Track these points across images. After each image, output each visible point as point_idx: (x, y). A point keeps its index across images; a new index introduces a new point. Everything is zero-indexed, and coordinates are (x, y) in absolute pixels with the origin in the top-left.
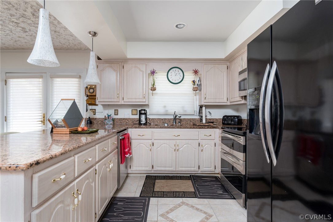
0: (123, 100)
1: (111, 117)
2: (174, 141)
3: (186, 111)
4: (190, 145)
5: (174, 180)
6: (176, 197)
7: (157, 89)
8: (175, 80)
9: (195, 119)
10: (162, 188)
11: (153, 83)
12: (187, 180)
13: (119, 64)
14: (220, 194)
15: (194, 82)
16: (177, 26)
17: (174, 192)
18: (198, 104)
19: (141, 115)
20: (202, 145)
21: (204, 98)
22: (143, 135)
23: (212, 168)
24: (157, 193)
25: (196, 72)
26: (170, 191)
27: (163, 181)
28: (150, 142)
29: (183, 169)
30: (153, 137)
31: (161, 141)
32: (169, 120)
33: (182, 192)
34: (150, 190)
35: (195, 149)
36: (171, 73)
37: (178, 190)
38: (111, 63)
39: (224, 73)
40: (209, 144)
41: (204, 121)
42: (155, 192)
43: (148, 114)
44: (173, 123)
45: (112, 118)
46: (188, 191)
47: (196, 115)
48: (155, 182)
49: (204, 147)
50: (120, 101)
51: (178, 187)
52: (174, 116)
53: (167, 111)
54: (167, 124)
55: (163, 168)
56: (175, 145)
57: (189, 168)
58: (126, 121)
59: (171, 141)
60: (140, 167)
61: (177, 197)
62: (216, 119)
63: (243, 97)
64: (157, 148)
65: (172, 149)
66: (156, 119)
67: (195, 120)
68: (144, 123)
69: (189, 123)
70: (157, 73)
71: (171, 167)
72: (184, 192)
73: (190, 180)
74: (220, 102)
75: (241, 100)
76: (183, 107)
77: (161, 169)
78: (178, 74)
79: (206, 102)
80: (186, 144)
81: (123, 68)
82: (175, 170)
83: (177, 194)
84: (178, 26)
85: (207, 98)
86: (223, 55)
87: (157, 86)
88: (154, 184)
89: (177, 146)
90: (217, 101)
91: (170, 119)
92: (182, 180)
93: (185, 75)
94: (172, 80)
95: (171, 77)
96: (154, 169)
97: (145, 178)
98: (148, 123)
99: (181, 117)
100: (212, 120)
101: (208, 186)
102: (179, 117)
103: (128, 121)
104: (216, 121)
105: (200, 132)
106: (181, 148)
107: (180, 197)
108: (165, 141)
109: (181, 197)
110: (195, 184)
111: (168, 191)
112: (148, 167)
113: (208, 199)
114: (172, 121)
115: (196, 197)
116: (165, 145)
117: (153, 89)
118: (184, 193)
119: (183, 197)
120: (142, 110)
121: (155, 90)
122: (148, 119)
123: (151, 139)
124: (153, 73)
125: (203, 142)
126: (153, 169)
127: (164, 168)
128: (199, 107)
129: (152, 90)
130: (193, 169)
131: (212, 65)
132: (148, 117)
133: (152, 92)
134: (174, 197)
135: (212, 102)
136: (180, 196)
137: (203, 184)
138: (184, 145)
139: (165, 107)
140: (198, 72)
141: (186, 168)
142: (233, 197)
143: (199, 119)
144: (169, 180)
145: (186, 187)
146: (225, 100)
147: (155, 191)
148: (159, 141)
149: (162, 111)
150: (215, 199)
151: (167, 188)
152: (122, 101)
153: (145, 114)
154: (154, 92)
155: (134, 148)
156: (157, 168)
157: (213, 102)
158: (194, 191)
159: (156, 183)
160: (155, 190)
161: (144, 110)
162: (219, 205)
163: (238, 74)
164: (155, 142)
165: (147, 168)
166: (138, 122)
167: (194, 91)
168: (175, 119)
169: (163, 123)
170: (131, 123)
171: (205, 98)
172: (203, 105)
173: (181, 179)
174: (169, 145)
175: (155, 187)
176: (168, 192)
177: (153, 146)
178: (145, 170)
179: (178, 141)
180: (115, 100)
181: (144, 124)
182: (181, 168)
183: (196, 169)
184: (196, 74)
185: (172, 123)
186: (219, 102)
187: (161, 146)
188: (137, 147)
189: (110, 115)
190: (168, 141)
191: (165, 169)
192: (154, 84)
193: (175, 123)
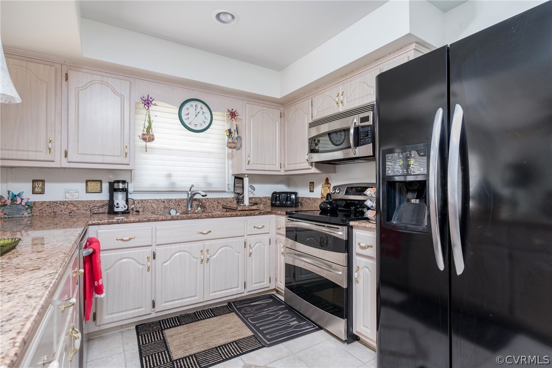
0: (66, 156)
1: (22, 199)
2: (200, 244)
3: (210, 184)
4: (230, 247)
5: (203, 321)
6: (227, 359)
7: (155, 140)
8: (196, 125)
9: (226, 198)
10: (187, 347)
11: (147, 125)
12: (228, 315)
13: (54, 68)
14: (296, 327)
15: (230, 131)
16: (218, 16)
17: (216, 348)
18: (231, 173)
19: (115, 194)
20: (250, 245)
21: (247, 163)
22: (130, 239)
23: (265, 283)
24: (183, 361)
25: (233, 115)
26: (206, 348)
27: (180, 329)
28: (148, 251)
29: (218, 294)
30: (154, 240)
31: (173, 246)
32: (178, 202)
33: (233, 343)
34: (163, 361)
35: (238, 254)
36: (188, 109)
37: (222, 341)
38: (27, 59)
39: (277, 122)
40: (261, 242)
41: (247, 202)
42: (177, 363)
43: (130, 190)
44: (188, 208)
45: (24, 201)
46: (242, 337)
47: (229, 192)
48: (163, 337)
49: (254, 248)
50: (57, 159)
51: (219, 335)
52: (188, 194)
53: (173, 184)
54: (176, 210)
55: (177, 302)
56: (202, 251)
57: (229, 291)
58: (71, 207)
59: (194, 244)
60: (122, 312)
61: (230, 358)
62: (260, 198)
63: (314, 164)
64: (165, 262)
65: (195, 260)
66: (148, 202)
67: (226, 200)
68: (122, 210)
69: (216, 207)
70: (155, 105)
71: (195, 296)
72: (235, 342)
73: (232, 312)
74: (271, 169)
75: (311, 167)
76: (205, 177)
77: (173, 304)
78: (201, 112)
79: (249, 168)
80: (224, 246)
81: (67, 79)
82: (202, 301)
83: (226, 350)
84: (222, 17)
85: (251, 162)
86: (278, 94)
87: (155, 131)
88: (165, 342)
89: (206, 253)
90: (267, 167)
91: (180, 199)
92: (219, 317)
93: (214, 117)
94: (190, 123)
95: (187, 117)
96: (157, 308)
97: (135, 333)
98: (132, 209)
99: (206, 195)
100: (253, 199)
101: (268, 316)
102: (203, 196)
103: (75, 208)
104: (260, 201)
105: (246, 222)
106: (214, 255)
107: (235, 356)
108: (182, 245)
109: (238, 355)
110: (247, 319)
111: (202, 349)
112: (141, 307)
113: (284, 343)
114: (183, 205)
115: (263, 346)
116: (182, 253)
117: (147, 137)
118: (237, 344)
119: (241, 354)
120: (118, 182)
121: (153, 139)
122: (130, 202)
123: (150, 244)
124: (148, 102)
125: (251, 240)
126: (153, 309)
127: (180, 301)
128: (234, 178)
129: (144, 139)
130: (234, 291)
131: (260, 107)
132: (130, 196)
133: (144, 143)
134: (224, 361)
135: (258, 169)
136: (233, 353)
137: (259, 315)
138: (219, 249)
139: (169, 176)
140: (236, 115)
141: (223, 292)
142: (317, 326)
143: (233, 198)
144: (193, 324)
145: (233, 330)
146: (277, 167)
147: (176, 360)
148: (168, 247)
149: (162, 184)
150: (295, 340)
151: (197, 343)
152: (64, 160)
153: (125, 190)
154: (149, 144)
155: (106, 270)
156: (163, 305)
157: (260, 169)
158: (251, 334)
159: (169, 340)
160: (175, 358)
161: (124, 182)
162: (307, 348)
163: (307, 126)
164: (159, 250)
165: (141, 310)
166: (106, 209)
167: (230, 148)
168: (192, 199)
169: (165, 208)
170: (84, 212)
171: (249, 161)
172: (245, 174)
173: (215, 316)
174: (190, 254)
175: (172, 349)
176: (206, 352)
177: (154, 258)
178: (136, 316)
179: (207, 243)
180: (42, 156)
181: (123, 213)
182: (214, 294)
183: (240, 289)
184: (233, 119)
185: (184, 209)
186: (269, 169)
187: (173, 257)
188: (113, 268)
189: (19, 195)
190: (187, 245)
191: (182, 303)
192: (149, 127)
193: (191, 207)
